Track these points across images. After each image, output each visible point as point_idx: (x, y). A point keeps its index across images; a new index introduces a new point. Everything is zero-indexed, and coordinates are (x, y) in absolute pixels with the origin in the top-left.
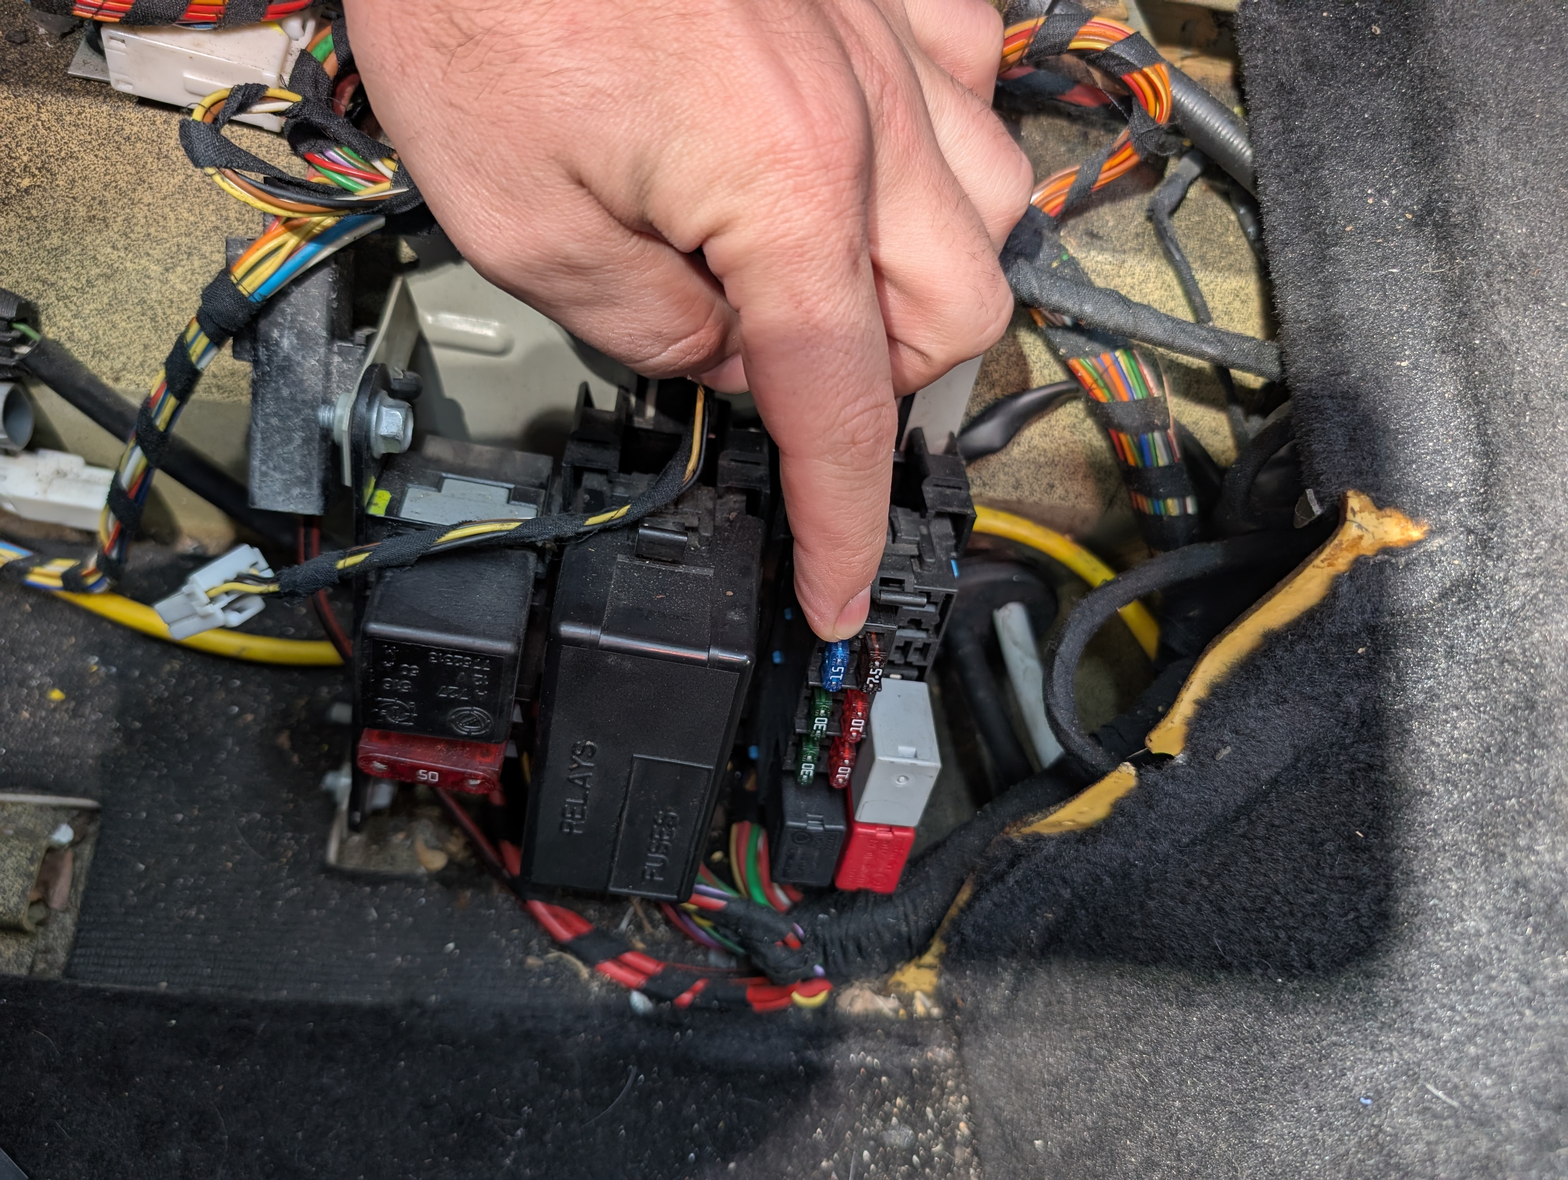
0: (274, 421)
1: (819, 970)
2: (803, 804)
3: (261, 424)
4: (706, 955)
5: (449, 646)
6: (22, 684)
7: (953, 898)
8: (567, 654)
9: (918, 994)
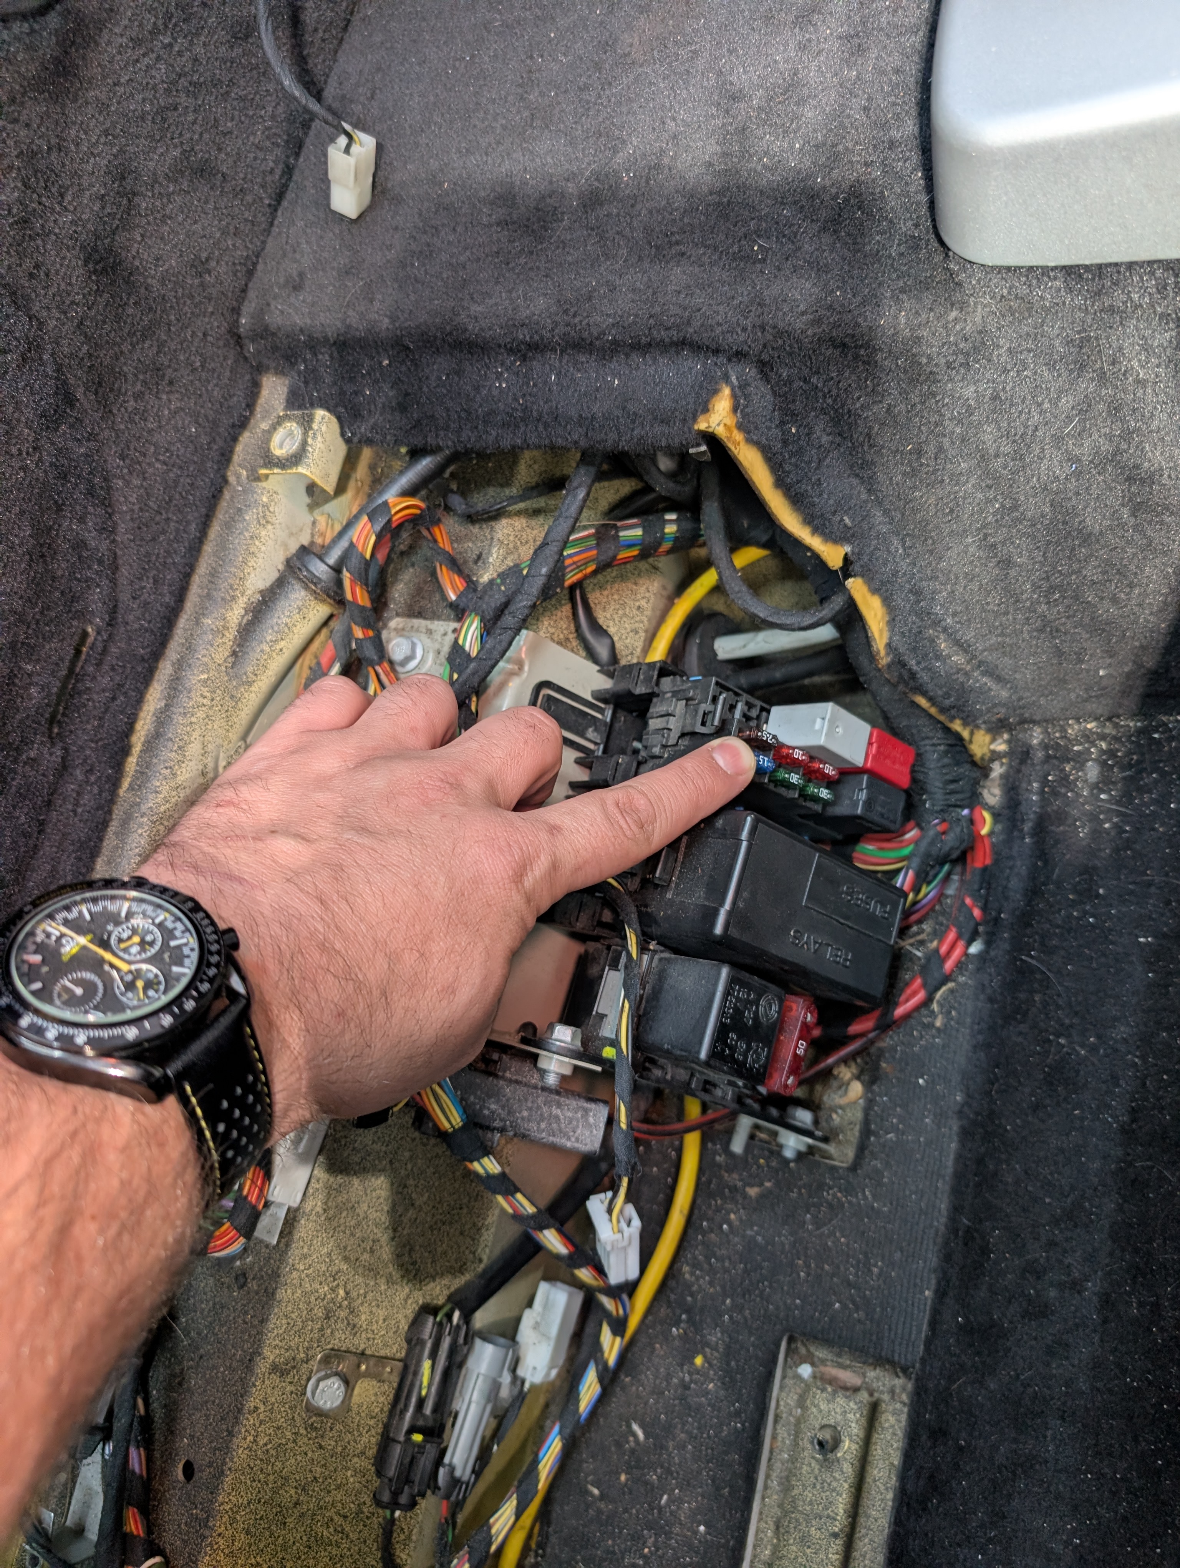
0: (543, 1125)
1: (966, 812)
2: (847, 802)
3: (544, 1135)
4: (947, 897)
5: (720, 1008)
6: (686, 1387)
7: (924, 710)
8: (734, 933)
9: (992, 747)
